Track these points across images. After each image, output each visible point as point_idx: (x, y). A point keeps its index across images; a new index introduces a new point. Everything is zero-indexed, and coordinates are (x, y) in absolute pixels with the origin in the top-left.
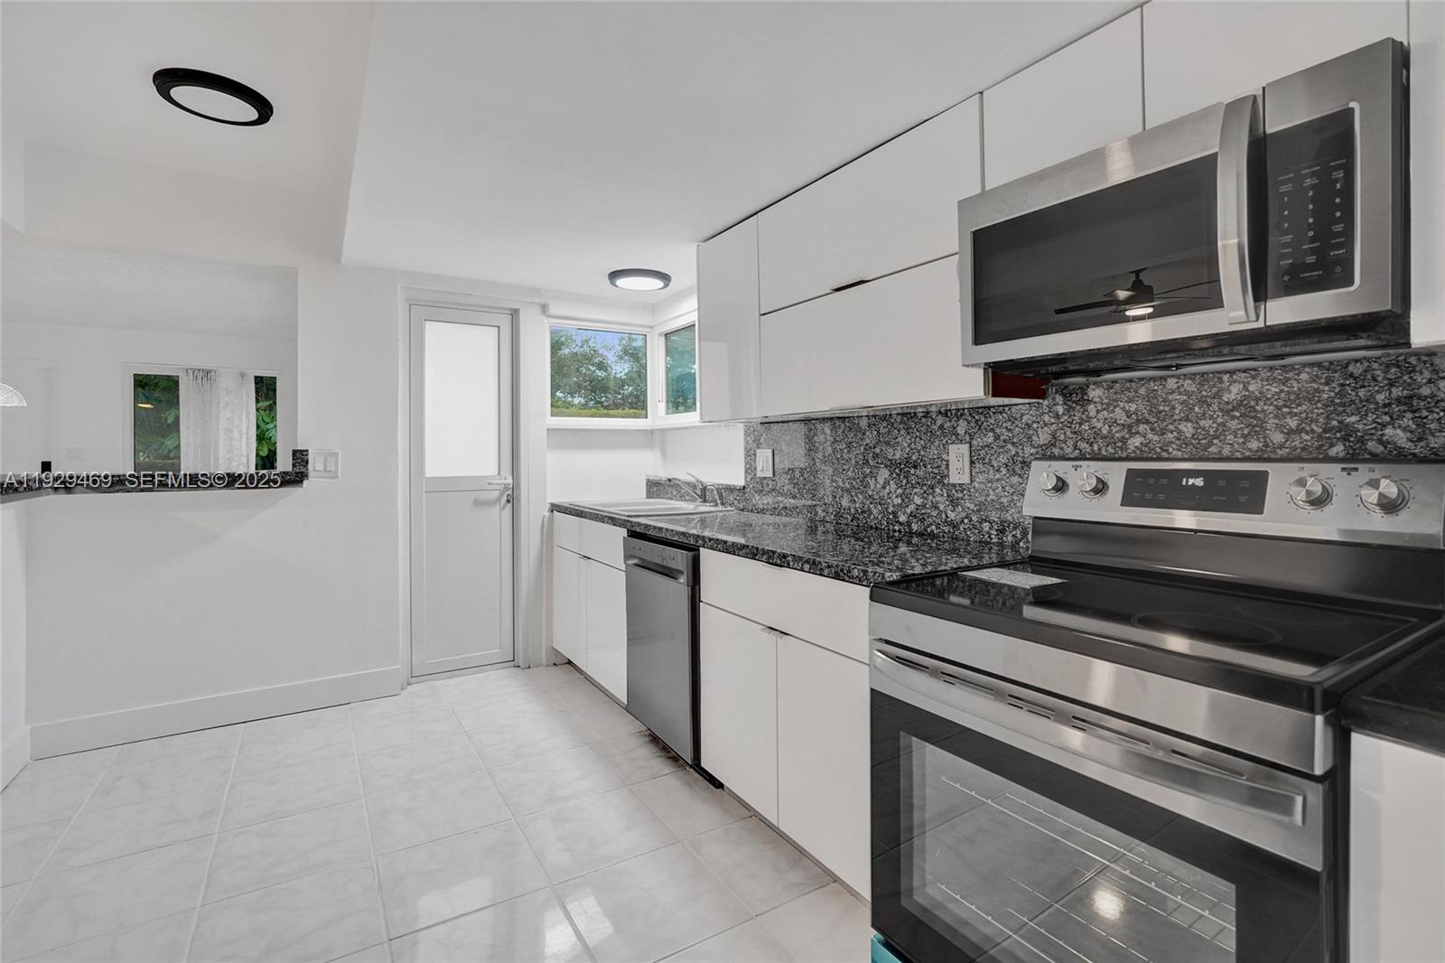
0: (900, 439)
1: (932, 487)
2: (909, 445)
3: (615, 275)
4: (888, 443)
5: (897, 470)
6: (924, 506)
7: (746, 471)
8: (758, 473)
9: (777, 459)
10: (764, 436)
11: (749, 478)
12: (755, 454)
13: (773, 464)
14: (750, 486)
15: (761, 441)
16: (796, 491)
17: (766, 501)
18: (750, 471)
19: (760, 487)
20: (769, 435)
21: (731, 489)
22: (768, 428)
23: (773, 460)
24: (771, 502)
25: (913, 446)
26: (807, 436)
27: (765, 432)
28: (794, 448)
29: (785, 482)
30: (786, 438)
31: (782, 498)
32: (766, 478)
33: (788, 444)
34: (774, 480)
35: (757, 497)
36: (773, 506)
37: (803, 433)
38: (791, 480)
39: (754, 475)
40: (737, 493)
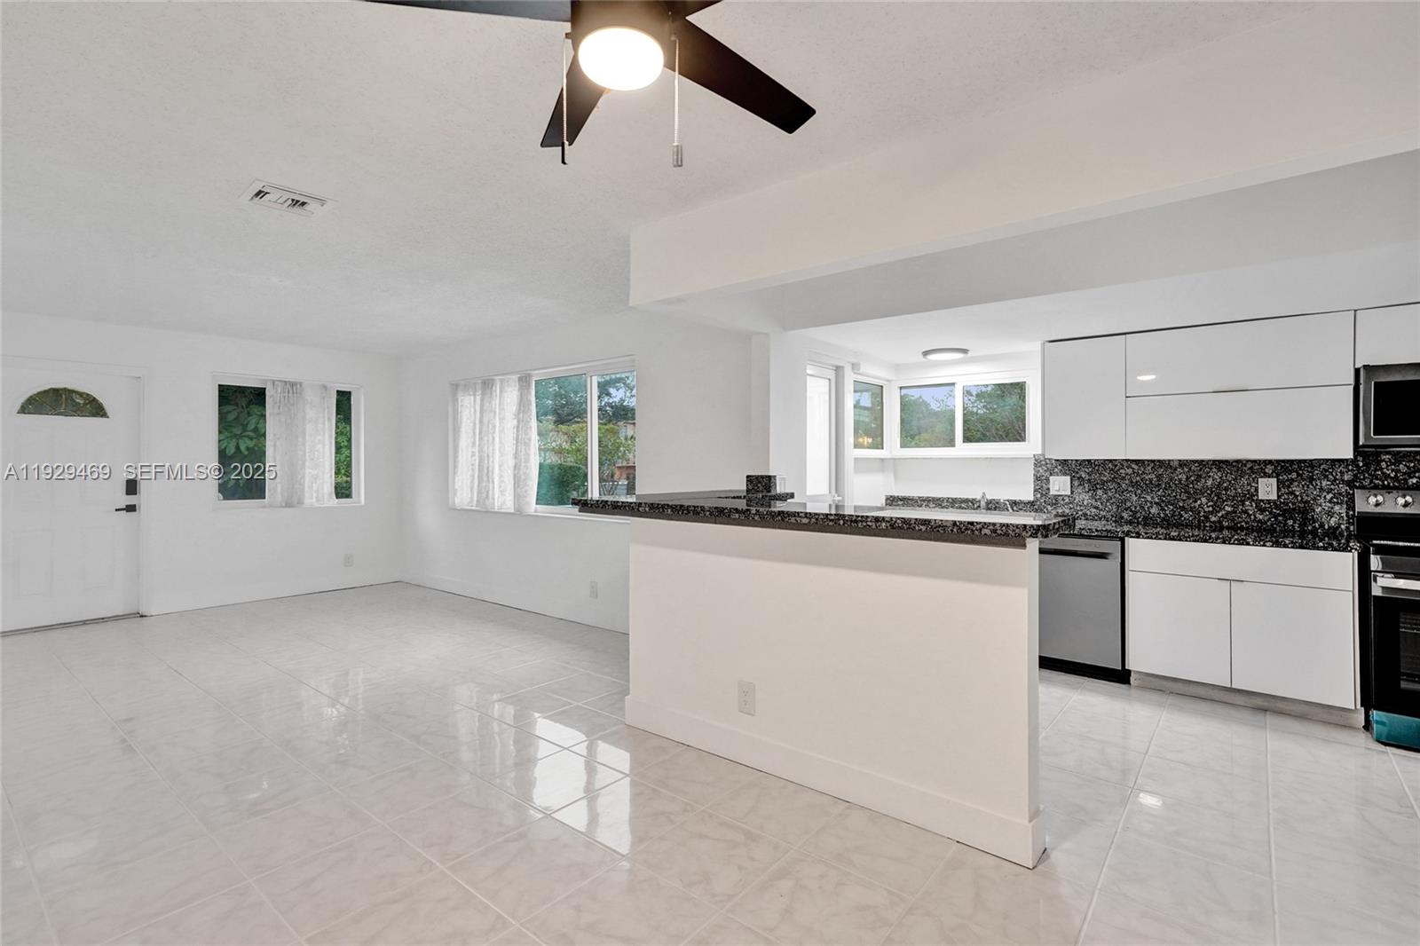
0: (1211, 474)
1: (1243, 501)
2: (1221, 478)
3: (926, 353)
6: (1234, 512)
7: (1036, 490)
8: (1052, 492)
9: (1076, 483)
10: (1059, 467)
11: (1039, 496)
12: (1048, 480)
13: (1072, 487)
14: (1041, 501)
15: (1055, 470)
16: (1099, 503)
17: (1062, 510)
18: (1041, 491)
19: (1054, 501)
20: (1066, 467)
21: (1015, 503)
22: (1064, 463)
23: (1071, 483)
24: (1067, 511)
25: (1224, 478)
26: (1112, 469)
27: (1060, 465)
28: (1096, 477)
29: (1085, 498)
30: (1087, 470)
31: (1082, 508)
32: (1061, 496)
33: (1089, 474)
34: (1072, 497)
35: (1049, 508)
36: (1069, 514)
37: (1107, 467)
38: (1093, 497)
39: (1047, 493)
40: (1023, 505)
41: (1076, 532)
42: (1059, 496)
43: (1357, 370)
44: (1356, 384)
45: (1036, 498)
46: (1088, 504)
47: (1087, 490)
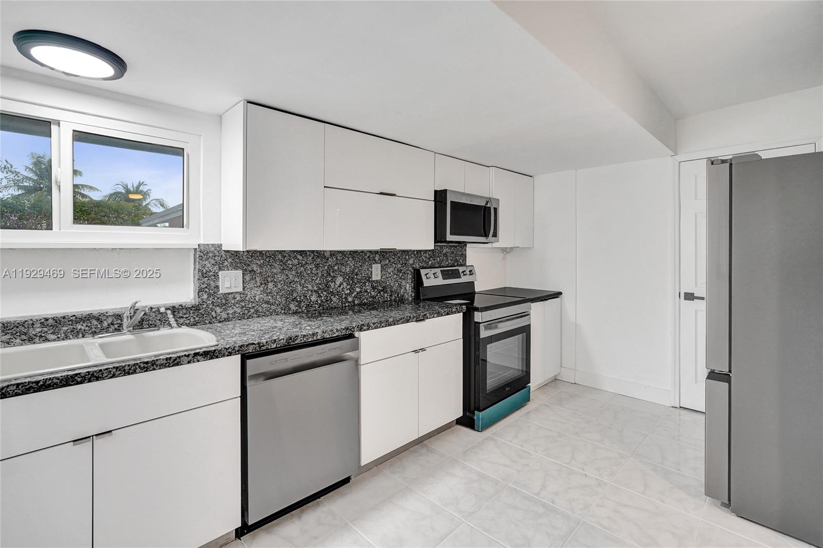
0: (349, 262)
1: (365, 283)
4: (342, 264)
5: (347, 277)
6: (361, 292)
7: (201, 290)
8: (222, 290)
9: (248, 278)
10: (230, 260)
11: (205, 296)
12: (216, 276)
13: (243, 282)
14: (208, 302)
15: (225, 264)
16: (270, 297)
17: (233, 311)
18: (207, 290)
19: (224, 301)
20: (237, 259)
21: (174, 309)
22: (235, 254)
23: (243, 278)
24: (238, 310)
25: (355, 265)
26: (281, 261)
27: (230, 257)
28: (267, 269)
29: (257, 293)
30: (258, 262)
31: (254, 305)
32: (232, 293)
33: (261, 266)
34: (244, 294)
35: (218, 310)
36: (241, 313)
37: (277, 258)
38: (264, 291)
39: (214, 293)
40: (184, 311)
42: (229, 294)
43: (436, 192)
44: (435, 201)
45: (202, 299)
46: (259, 300)
47: (259, 284)
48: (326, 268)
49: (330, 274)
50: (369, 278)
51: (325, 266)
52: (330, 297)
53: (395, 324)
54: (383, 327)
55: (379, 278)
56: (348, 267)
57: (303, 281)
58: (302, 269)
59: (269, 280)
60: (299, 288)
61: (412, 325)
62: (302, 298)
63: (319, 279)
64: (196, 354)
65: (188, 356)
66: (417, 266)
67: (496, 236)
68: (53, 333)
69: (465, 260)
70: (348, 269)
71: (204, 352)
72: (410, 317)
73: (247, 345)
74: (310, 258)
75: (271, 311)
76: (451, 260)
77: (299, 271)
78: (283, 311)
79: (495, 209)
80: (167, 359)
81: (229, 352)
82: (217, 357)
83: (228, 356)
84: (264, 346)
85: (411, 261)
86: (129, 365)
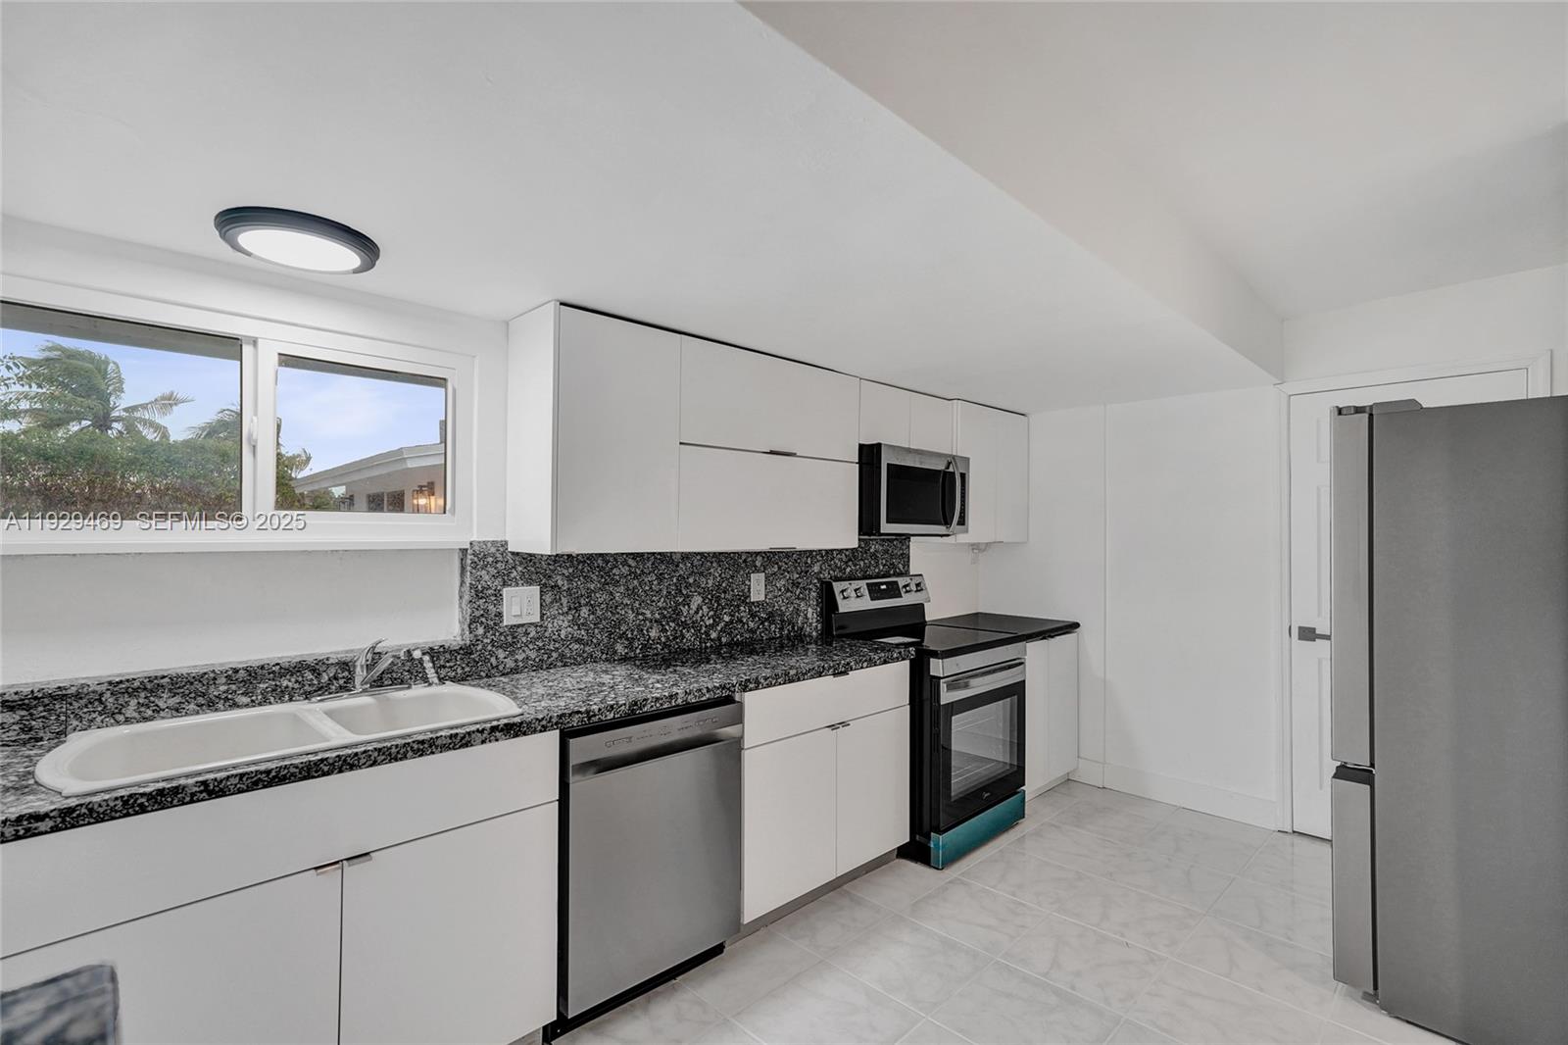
0: (712, 570)
1: (738, 606)
2: (720, 576)
4: (701, 574)
5: (709, 597)
6: (731, 622)
7: (474, 620)
8: (508, 620)
9: (548, 598)
10: (520, 569)
11: (481, 631)
12: (498, 595)
13: (541, 605)
14: (485, 641)
15: (512, 576)
16: (583, 632)
17: (524, 655)
18: (483, 620)
19: (510, 639)
20: (531, 568)
21: (433, 653)
22: (529, 559)
23: (541, 599)
24: (533, 655)
25: (723, 575)
26: (602, 569)
27: (521, 563)
28: (579, 583)
29: (562, 625)
30: (565, 572)
31: (557, 645)
32: (523, 625)
33: (569, 579)
34: (541, 626)
35: (501, 654)
36: (537, 660)
37: (596, 565)
38: (574, 622)
39: (494, 624)
40: (448, 656)
41: (680, 701)
42: (519, 626)
43: (861, 447)
44: (860, 462)
45: (476, 636)
46: (567, 636)
47: (565, 609)
48: (675, 580)
49: (681, 591)
50: (744, 598)
51: (673, 576)
52: (681, 631)
53: (799, 680)
54: (780, 684)
55: (762, 598)
56: (711, 578)
57: (637, 604)
58: (635, 582)
59: (583, 602)
60: (631, 616)
61: (828, 681)
62: (635, 633)
63: (662, 600)
64: (494, 729)
65: (482, 732)
66: (826, 576)
67: (963, 524)
68: (245, 694)
69: (907, 564)
70: (710, 582)
71: (506, 725)
72: (823, 667)
73: (570, 715)
74: (649, 564)
75: (585, 655)
76: (884, 565)
77: (631, 587)
78: (604, 656)
79: (963, 476)
80: (451, 736)
81: (543, 726)
82: (525, 734)
83: (541, 731)
84: (595, 715)
85: (816, 569)
86: (397, 746)
